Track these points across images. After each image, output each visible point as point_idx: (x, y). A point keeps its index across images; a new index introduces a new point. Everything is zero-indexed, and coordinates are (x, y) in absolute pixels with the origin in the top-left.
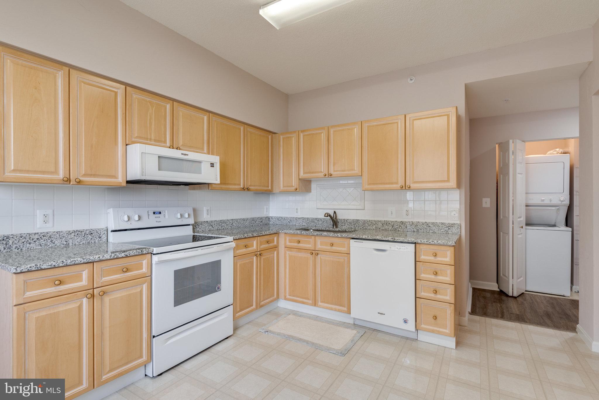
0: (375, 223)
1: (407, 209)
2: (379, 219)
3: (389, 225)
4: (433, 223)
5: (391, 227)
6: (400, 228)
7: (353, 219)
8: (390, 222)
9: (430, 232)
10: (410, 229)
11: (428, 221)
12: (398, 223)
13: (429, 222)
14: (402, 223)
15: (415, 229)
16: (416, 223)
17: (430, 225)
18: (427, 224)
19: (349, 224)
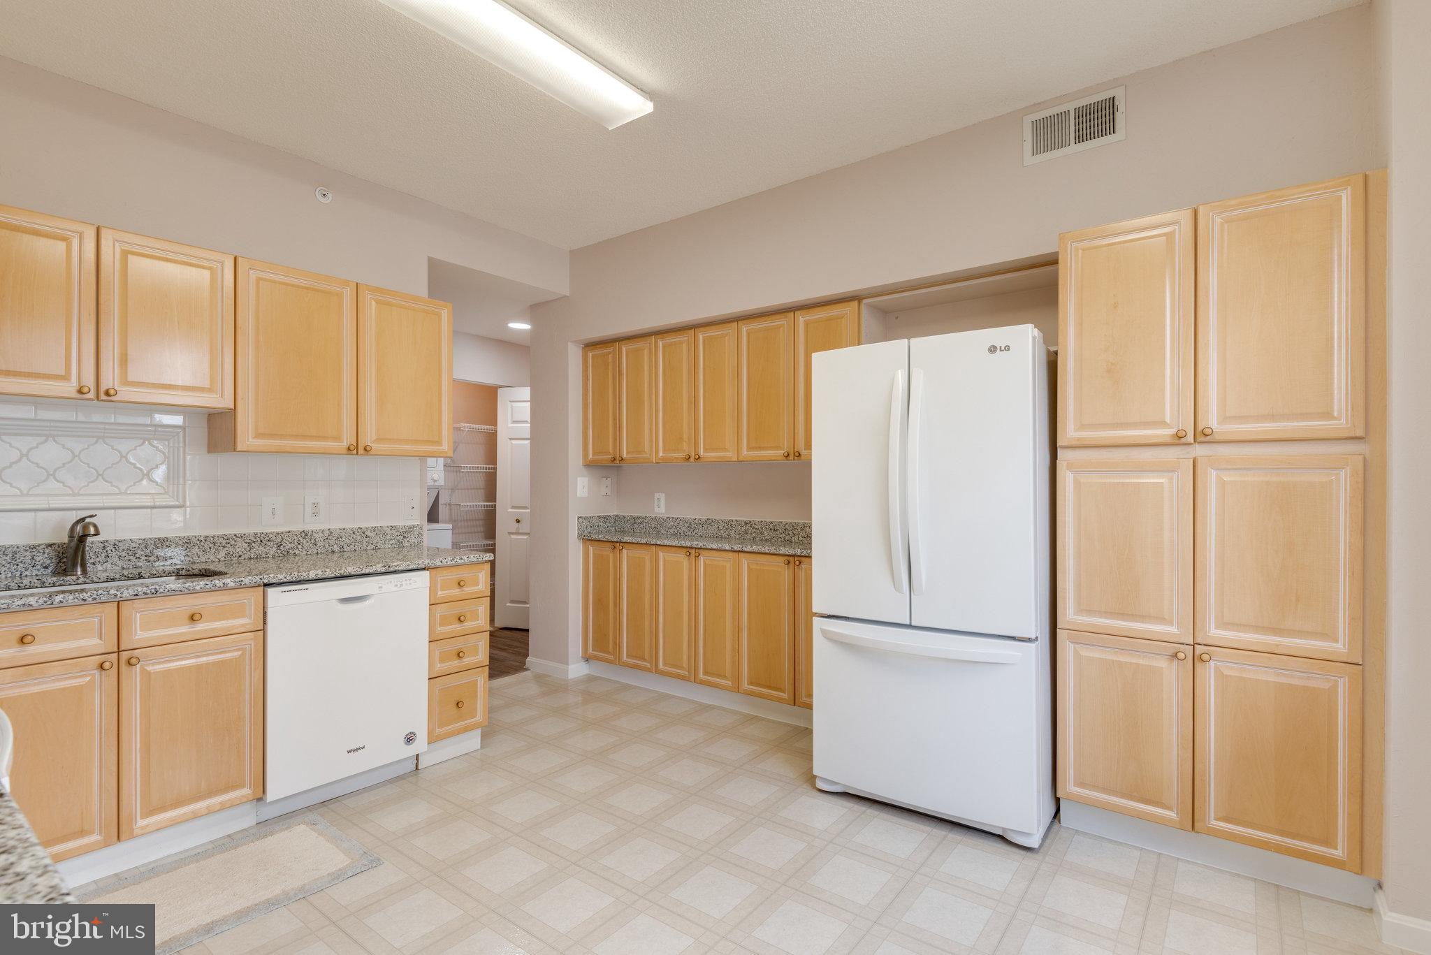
0: (224, 542)
1: (315, 501)
2: (239, 531)
3: (268, 543)
4: (374, 529)
5: (274, 549)
6: (300, 547)
7: (143, 537)
8: (271, 536)
9: (369, 548)
10: (324, 546)
11: (364, 525)
12: (295, 537)
13: (367, 528)
14: (305, 534)
15: (336, 546)
16: (338, 531)
17: (368, 533)
18: (362, 531)
19: (124, 554)
